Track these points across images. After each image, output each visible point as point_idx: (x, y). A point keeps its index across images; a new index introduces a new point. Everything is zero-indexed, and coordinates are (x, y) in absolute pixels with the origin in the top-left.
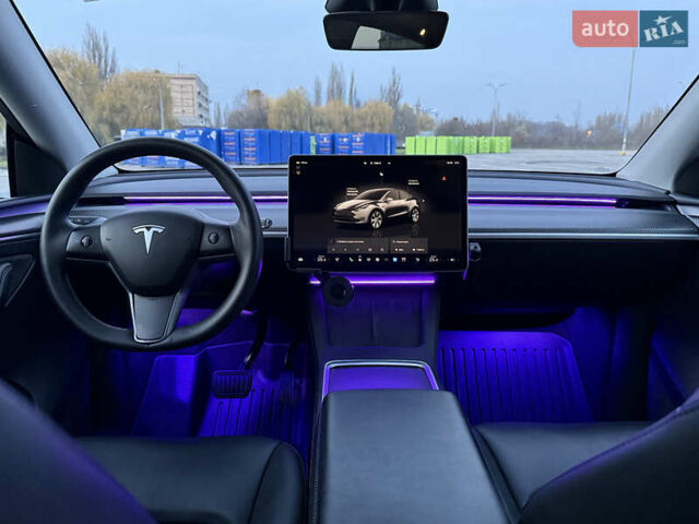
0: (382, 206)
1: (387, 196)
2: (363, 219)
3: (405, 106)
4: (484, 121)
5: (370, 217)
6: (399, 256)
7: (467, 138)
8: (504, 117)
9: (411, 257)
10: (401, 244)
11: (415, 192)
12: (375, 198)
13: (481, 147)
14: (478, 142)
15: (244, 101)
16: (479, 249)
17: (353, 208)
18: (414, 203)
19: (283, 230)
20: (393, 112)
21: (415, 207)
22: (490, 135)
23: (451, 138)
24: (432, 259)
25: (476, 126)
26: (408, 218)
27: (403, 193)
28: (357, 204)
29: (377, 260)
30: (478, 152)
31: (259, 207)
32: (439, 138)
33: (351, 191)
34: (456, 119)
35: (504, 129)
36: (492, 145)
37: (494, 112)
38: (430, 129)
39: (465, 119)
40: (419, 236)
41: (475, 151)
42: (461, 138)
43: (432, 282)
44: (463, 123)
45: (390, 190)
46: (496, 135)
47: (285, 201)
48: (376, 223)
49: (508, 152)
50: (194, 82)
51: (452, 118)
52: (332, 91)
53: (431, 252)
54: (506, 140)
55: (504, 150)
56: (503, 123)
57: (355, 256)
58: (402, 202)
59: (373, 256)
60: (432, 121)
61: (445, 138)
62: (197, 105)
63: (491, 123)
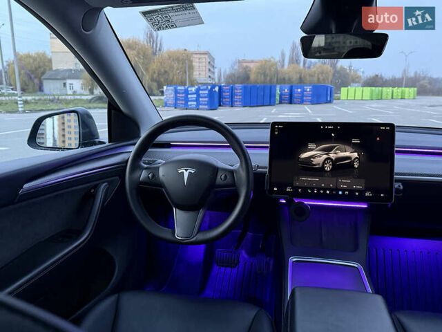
0: (332, 156)
1: (336, 150)
2: (319, 164)
3: (341, 67)
4: (397, 77)
5: (324, 163)
6: (343, 190)
7: (384, 89)
8: (412, 75)
9: (352, 191)
10: (344, 182)
11: (356, 148)
12: (328, 150)
13: (394, 94)
14: (393, 91)
15: (236, 67)
16: (402, 187)
17: (312, 157)
18: (355, 155)
19: (265, 168)
20: (332, 72)
21: (356, 158)
22: (402, 87)
23: (374, 88)
24: (367, 194)
25: (392, 80)
26: (351, 165)
27: (347, 147)
28: (315, 154)
29: (328, 192)
30: (392, 98)
31: (250, 151)
32: (365, 88)
33: (311, 146)
34: (377, 76)
35: (411, 83)
36: (403, 93)
37: (405, 71)
38: (358, 82)
39: (383, 75)
40: (359, 178)
41: (390, 98)
42: (380, 88)
43: (366, 206)
44: (382, 78)
45: (338, 146)
46: (406, 87)
47: (267, 147)
48: (328, 167)
49: (414, 99)
50: (206, 56)
51: (374, 75)
52: (293, 58)
53: (367, 189)
54: (413, 90)
55: (412, 96)
56: (411, 78)
57: (312, 189)
58: (347, 154)
59: (325, 190)
60: (360, 77)
61: (369, 88)
62: (207, 70)
63: (403, 78)
